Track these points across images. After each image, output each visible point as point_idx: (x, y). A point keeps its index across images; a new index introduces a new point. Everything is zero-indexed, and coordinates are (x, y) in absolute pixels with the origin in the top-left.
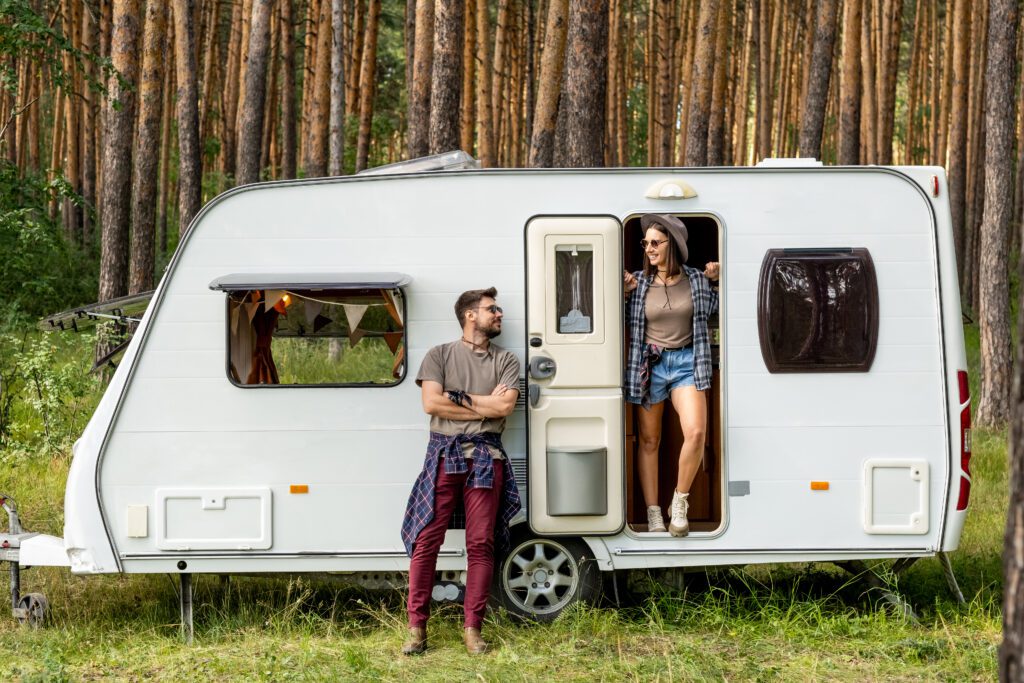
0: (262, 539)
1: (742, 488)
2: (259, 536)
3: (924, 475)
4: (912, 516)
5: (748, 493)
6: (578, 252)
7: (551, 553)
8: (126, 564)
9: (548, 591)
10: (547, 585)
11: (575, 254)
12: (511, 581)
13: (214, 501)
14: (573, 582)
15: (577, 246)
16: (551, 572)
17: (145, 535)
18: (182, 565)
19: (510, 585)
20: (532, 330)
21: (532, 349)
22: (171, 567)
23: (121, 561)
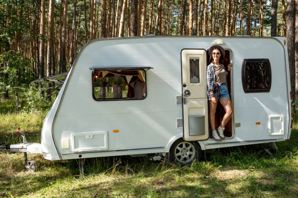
0: (105, 147)
1: (238, 125)
2: (104, 146)
3: (283, 119)
4: (281, 130)
5: (240, 126)
6: (196, 59)
7: (187, 145)
8: (62, 157)
9: (187, 156)
10: (187, 154)
11: (195, 60)
12: (177, 154)
13: (90, 136)
14: (194, 153)
15: (195, 58)
16: (187, 151)
17: (68, 148)
18: (80, 156)
19: (177, 155)
20: (183, 82)
21: (183, 88)
22: (77, 157)
23: (61, 156)
